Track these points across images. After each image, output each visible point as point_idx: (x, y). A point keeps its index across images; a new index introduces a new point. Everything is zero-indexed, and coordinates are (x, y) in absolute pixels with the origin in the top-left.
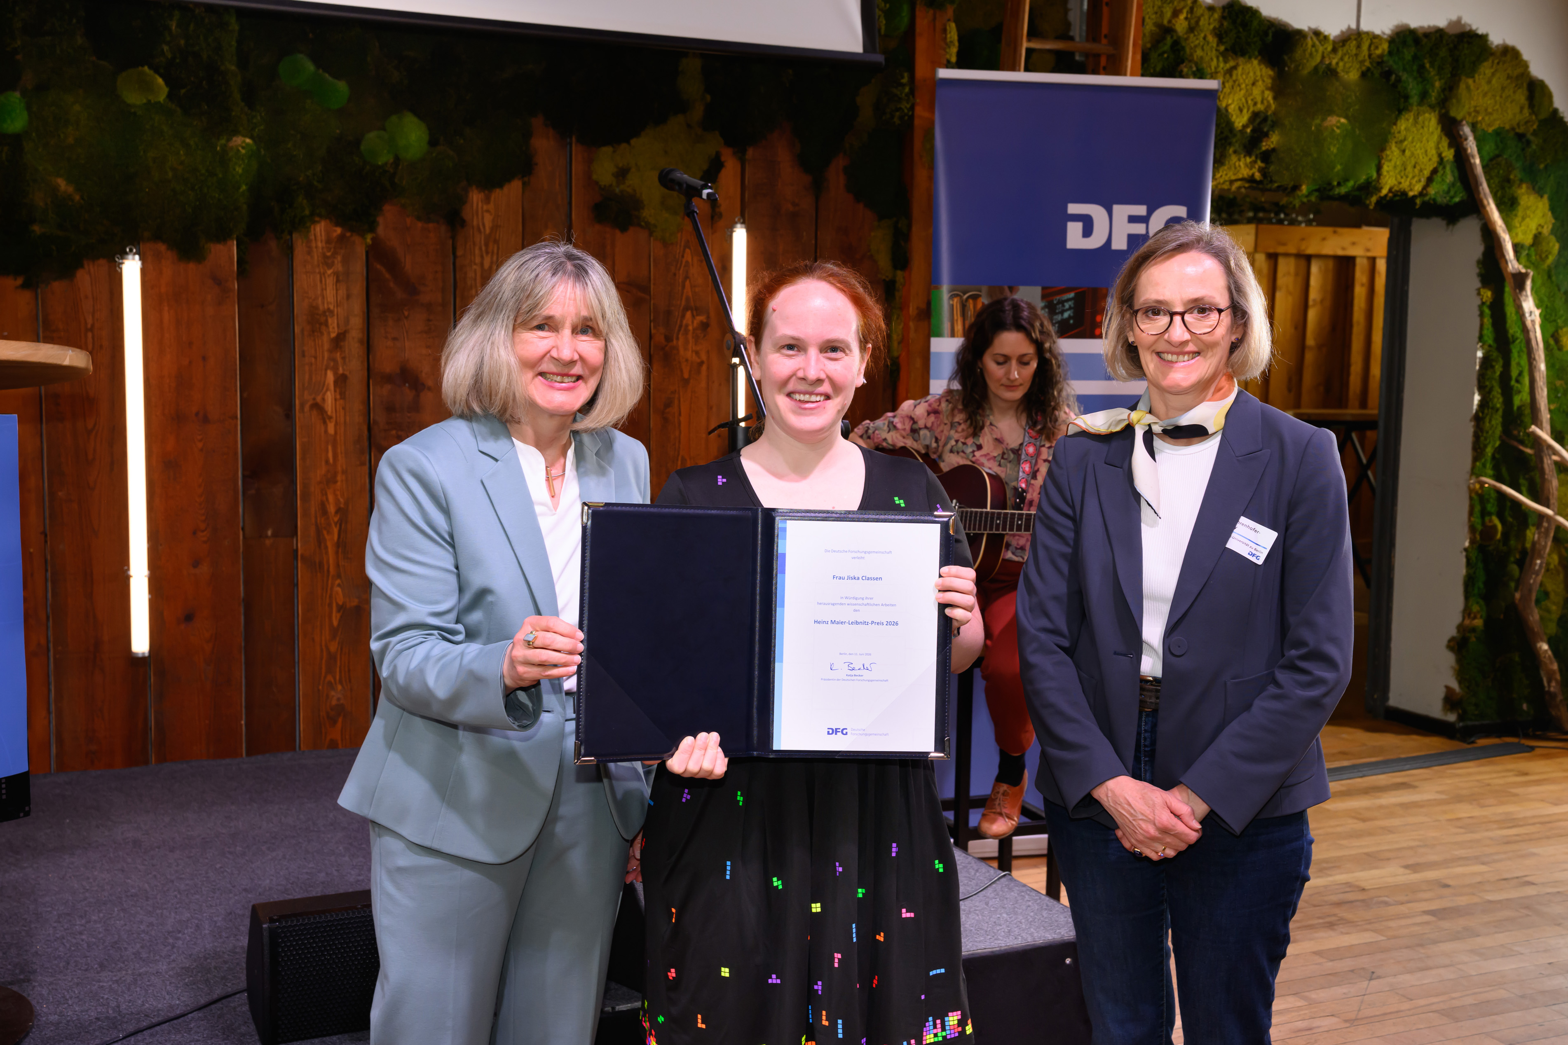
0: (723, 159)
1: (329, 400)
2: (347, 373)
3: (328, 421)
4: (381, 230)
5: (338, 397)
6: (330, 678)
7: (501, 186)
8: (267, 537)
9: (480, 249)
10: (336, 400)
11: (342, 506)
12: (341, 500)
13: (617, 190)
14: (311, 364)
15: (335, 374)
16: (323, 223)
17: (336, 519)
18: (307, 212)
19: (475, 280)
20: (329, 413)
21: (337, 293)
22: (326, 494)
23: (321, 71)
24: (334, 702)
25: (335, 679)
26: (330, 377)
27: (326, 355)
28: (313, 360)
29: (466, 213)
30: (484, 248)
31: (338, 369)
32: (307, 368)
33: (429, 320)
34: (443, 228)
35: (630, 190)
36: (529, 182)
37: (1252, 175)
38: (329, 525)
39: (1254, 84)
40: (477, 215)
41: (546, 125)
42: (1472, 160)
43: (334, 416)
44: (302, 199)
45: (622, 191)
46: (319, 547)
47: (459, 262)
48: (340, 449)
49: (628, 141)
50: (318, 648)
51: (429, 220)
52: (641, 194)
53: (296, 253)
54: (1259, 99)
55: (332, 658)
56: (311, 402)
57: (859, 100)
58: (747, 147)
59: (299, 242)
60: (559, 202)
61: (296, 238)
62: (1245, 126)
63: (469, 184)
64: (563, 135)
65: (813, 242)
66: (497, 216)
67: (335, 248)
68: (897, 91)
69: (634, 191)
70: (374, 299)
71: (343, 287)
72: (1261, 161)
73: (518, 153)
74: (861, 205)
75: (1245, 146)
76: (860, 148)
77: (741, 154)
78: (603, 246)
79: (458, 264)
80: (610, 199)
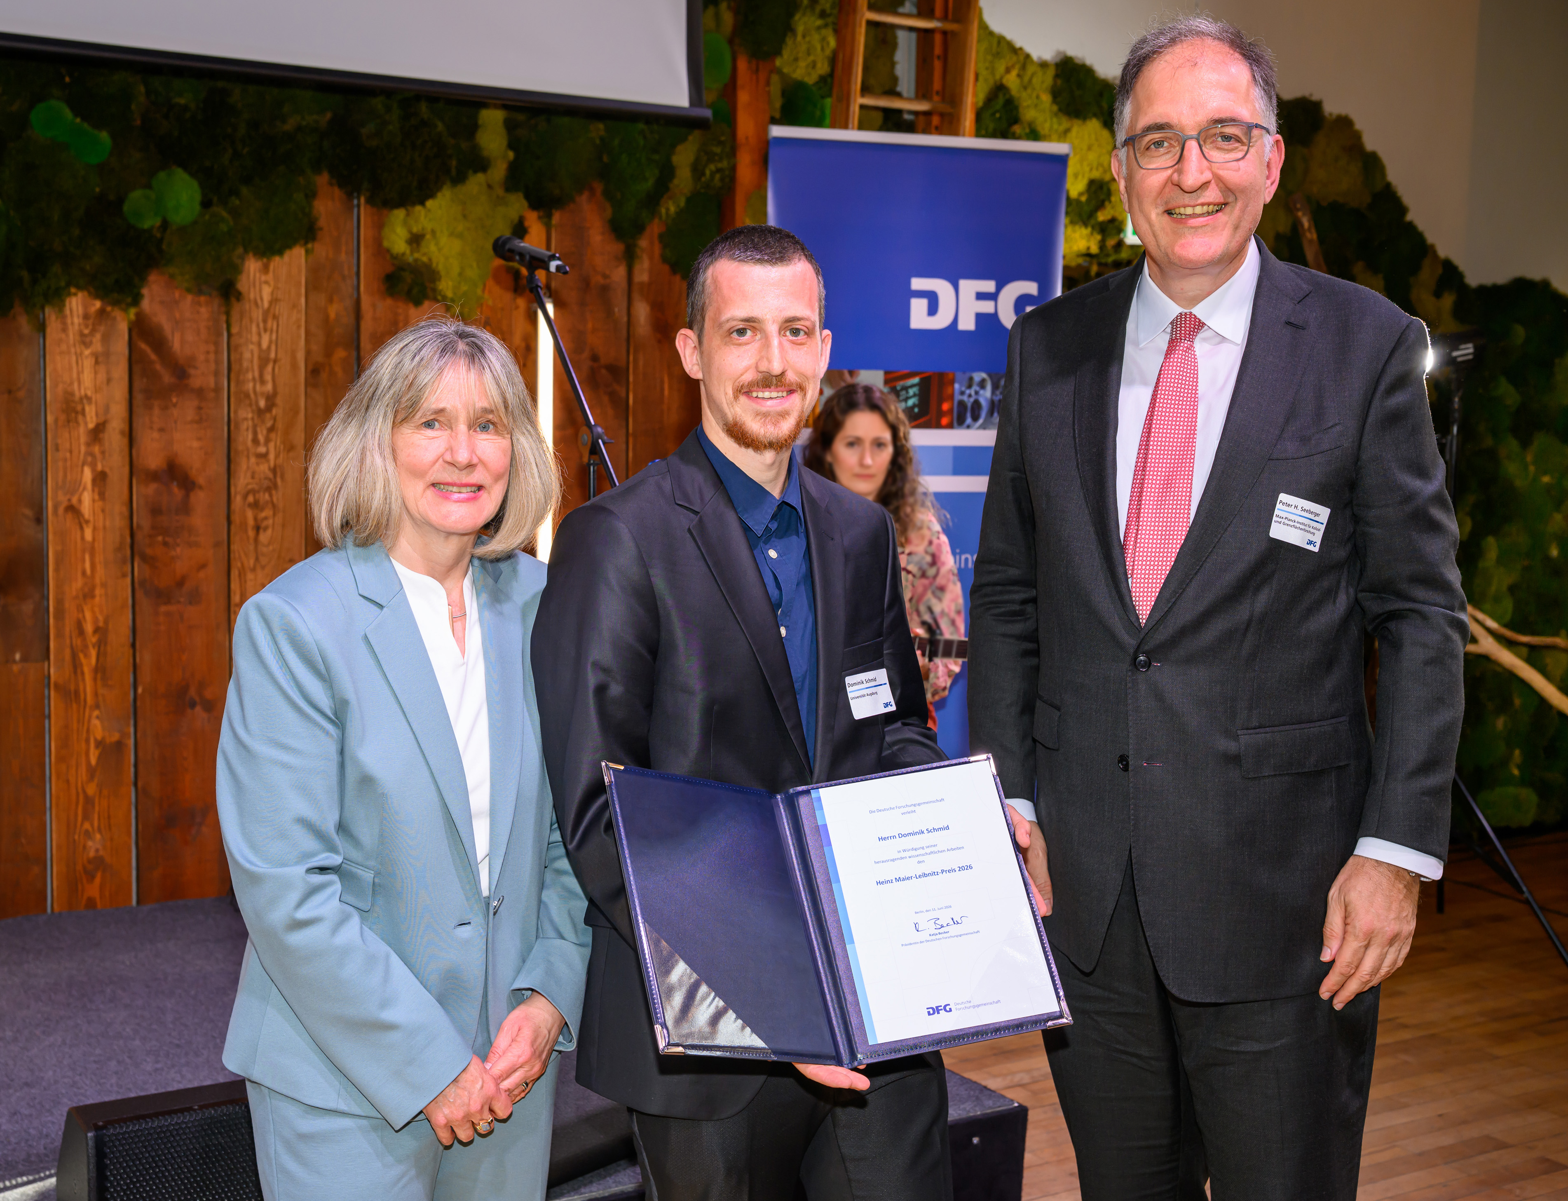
0: (527, 224)
1: (87, 502)
2: (107, 470)
3: (85, 526)
4: (146, 304)
5: (97, 497)
6: (87, 826)
7: (280, 252)
8: (14, 661)
9: (258, 326)
10: (94, 501)
11: (101, 624)
12: (101, 618)
13: (411, 259)
14: (65, 460)
15: (94, 470)
16: (80, 295)
17: (94, 640)
18: (63, 284)
19: (252, 361)
20: (87, 516)
21: (95, 377)
22: (83, 611)
23: (78, 120)
24: (92, 854)
25: (92, 825)
26: (88, 474)
27: (83, 449)
28: (68, 455)
29: (242, 285)
30: (261, 325)
31: (96, 465)
32: (61, 464)
33: (200, 408)
34: (216, 302)
35: (425, 259)
36: (313, 249)
37: (1088, 248)
38: (86, 647)
39: (1089, 148)
40: (254, 286)
41: (331, 184)
42: (1308, 235)
43: (92, 519)
44: (56, 269)
45: (416, 260)
46: (75, 672)
47: (234, 341)
48: (99, 558)
49: (422, 203)
50: (73, 792)
51: (200, 292)
52: (437, 264)
53: (48, 330)
54: (1095, 164)
55: (89, 801)
56: (65, 504)
57: (676, 159)
58: (554, 211)
59: (53, 317)
60: (346, 272)
61: (50, 312)
62: (1081, 194)
63: (246, 251)
64: (350, 196)
65: (625, 319)
66: (276, 288)
67: (93, 324)
68: (717, 150)
69: (430, 260)
70: (138, 384)
71: (102, 369)
72: (1098, 233)
73: (300, 216)
74: (678, 278)
75: (1082, 216)
76: (677, 213)
77: (546, 219)
78: (395, 323)
79: (233, 343)
80: (402, 269)
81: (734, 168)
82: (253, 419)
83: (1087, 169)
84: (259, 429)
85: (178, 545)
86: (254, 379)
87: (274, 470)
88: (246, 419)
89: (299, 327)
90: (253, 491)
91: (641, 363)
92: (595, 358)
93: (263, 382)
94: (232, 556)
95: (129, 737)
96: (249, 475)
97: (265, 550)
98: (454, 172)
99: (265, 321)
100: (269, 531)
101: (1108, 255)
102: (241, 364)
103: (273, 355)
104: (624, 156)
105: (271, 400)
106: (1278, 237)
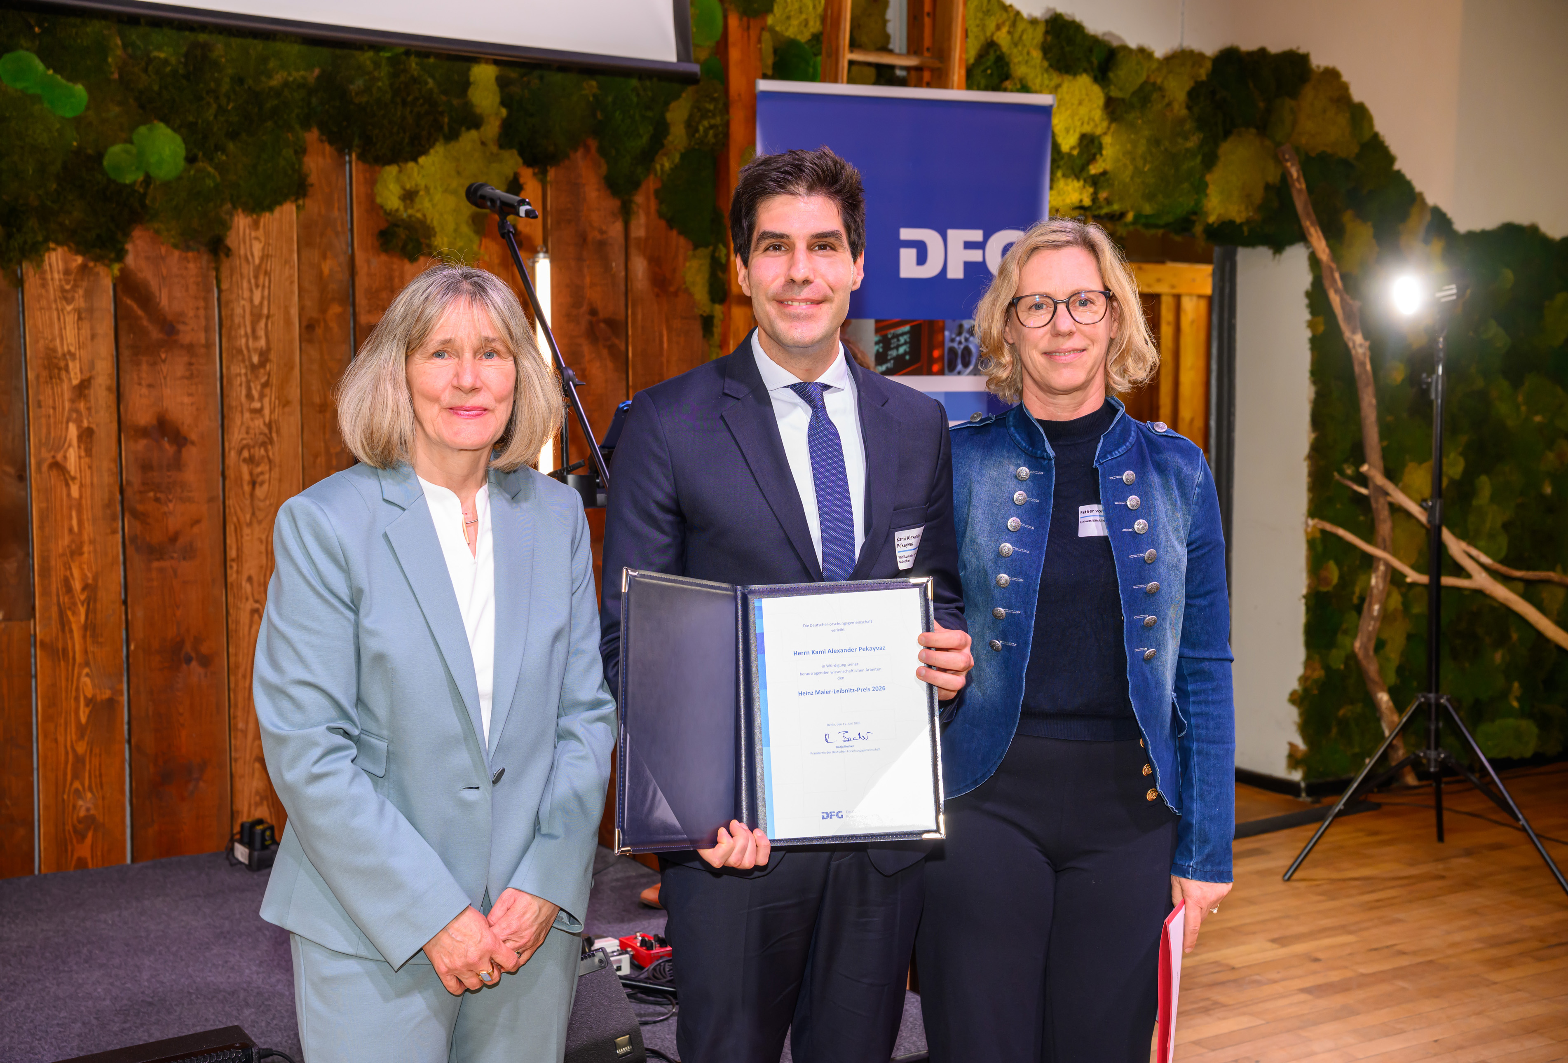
0: (522, 180)
1: (73, 458)
2: (94, 426)
3: (71, 483)
4: (130, 259)
5: (83, 454)
6: (77, 785)
7: (270, 209)
10: (80, 457)
11: (90, 581)
12: (89, 575)
13: (405, 216)
14: (49, 416)
15: (79, 427)
16: (60, 250)
17: (83, 597)
18: (40, 238)
19: (244, 317)
20: (72, 473)
21: (78, 334)
22: (70, 569)
23: (51, 72)
24: (82, 813)
25: (82, 785)
26: (73, 431)
27: (67, 405)
28: (51, 411)
29: (231, 240)
30: (253, 281)
31: (82, 421)
32: (43, 421)
33: (190, 364)
34: (205, 258)
35: (419, 215)
36: (304, 206)
37: (1081, 201)
38: (74, 604)
39: (1080, 103)
40: (245, 242)
41: (322, 141)
42: (1297, 185)
43: (78, 476)
44: (33, 222)
45: (410, 216)
46: (63, 631)
47: (224, 296)
48: (87, 515)
49: (415, 159)
50: (62, 751)
51: (188, 248)
52: (432, 220)
53: (27, 286)
54: (1086, 119)
55: (79, 761)
56: (50, 461)
57: (669, 116)
58: (549, 168)
59: (31, 272)
60: (339, 229)
61: (28, 269)
62: (1073, 148)
63: (235, 207)
64: (341, 152)
65: (623, 274)
66: (267, 244)
67: (75, 280)
68: (711, 107)
69: (424, 216)
70: (124, 340)
71: (86, 326)
72: (1091, 186)
73: (290, 172)
74: (674, 233)
75: (1073, 169)
76: (671, 169)
77: (542, 175)
78: (391, 279)
79: (223, 299)
80: (396, 225)
81: (727, 124)
82: (246, 374)
83: (1078, 124)
84: (252, 385)
85: (171, 501)
86: (246, 335)
87: (269, 426)
88: (240, 375)
89: (292, 282)
90: (248, 447)
91: (640, 317)
92: (593, 312)
93: (256, 338)
94: (227, 511)
95: (122, 694)
96: (243, 430)
97: (261, 505)
98: (446, 129)
99: (256, 277)
100: (266, 486)
101: (1100, 208)
102: (232, 321)
103: (265, 311)
104: (618, 113)
105: (264, 356)
106: (1268, 187)
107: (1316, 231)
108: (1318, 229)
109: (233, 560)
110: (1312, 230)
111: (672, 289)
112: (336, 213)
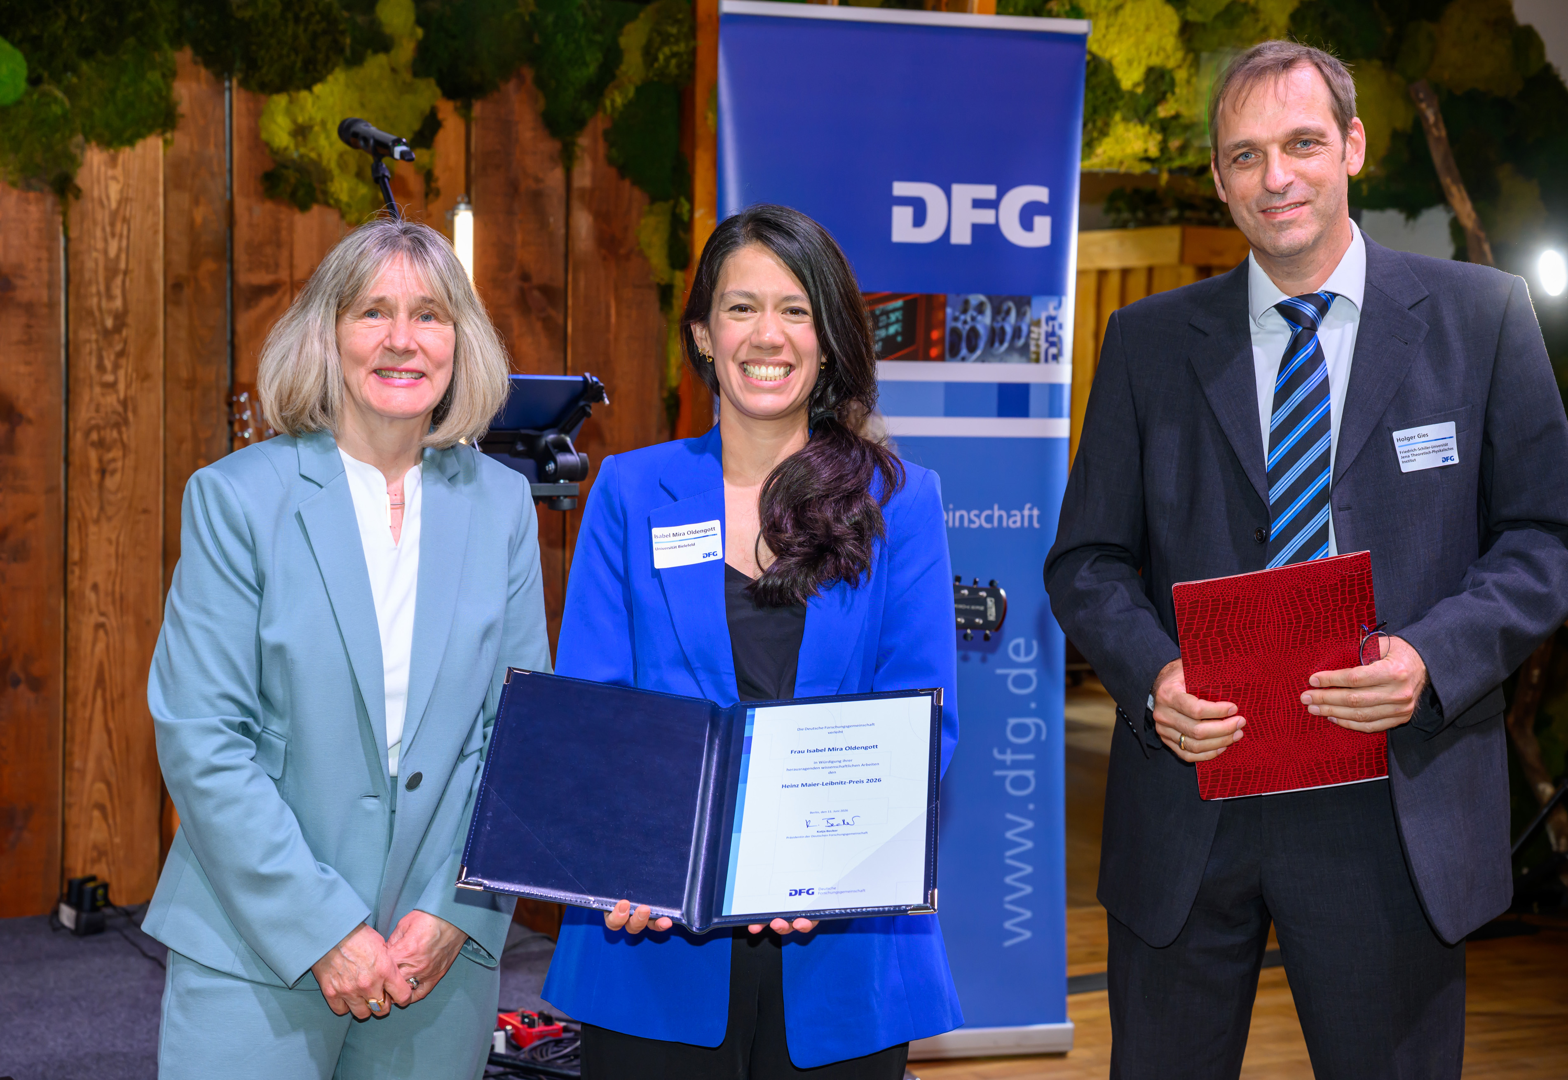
0: (441, 116)
7: (131, 142)
13: (295, 155)
19: (96, 272)
29: (81, 179)
30: (108, 229)
33: (29, 326)
34: (49, 201)
35: (313, 155)
36: (172, 139)
37: (1146, 151)
39: (1148, 29)
40: (99, 182)
41: (195, 63)
42: (1435, 132)
45: (302, 156)
47: (73, 247)
49: (309, 88)
51: (28, 187)
52: (329, 161)
54: (1155, 49)
57: (623, 41)
58: (473, 101)
60: (216, 169)
62: (1136, 85)
63: (87, 140)
64: (219, 77)
65: (562, 231)
66: (126, 185)
68: (674, 30)
69: (320, 155)
72: (1158, 132)
73: (156, 99)
74: (627, 183)
75: (1136, 111)
76: (625, 106)
77: (465, 112)
78: (277, 231)
79: (72, 250)
80: (285, 167)
81: (693, 52)
82: (97, 341)
83: (1145, 54)
84: (105, 354)
86: (99, 293)
87: (124, 403)
88: (90, 341)
89: (156, 232)
90: (98, 428)
91: (582, 283)
92: (525, 277)
93: (110, 297)
94: (70, 504)
96: (93, 407)
97: (112, 498)
98: (348, 52)
99: (112, 224)
100: (118, 477)
101: (1170, 159)
102: (82, 276)
103: (123, 265)
104: (559, 37)
105: (121, 319)
106: (1396, 135)
107: (1459, 190)
108: (1462, 187)
109: (75, 564)
110: (1454, 190)
111: (622, 251)
112: (212, 150)
